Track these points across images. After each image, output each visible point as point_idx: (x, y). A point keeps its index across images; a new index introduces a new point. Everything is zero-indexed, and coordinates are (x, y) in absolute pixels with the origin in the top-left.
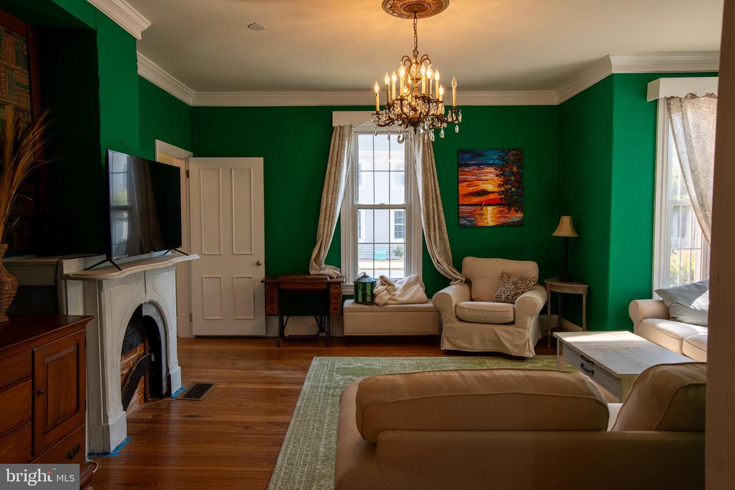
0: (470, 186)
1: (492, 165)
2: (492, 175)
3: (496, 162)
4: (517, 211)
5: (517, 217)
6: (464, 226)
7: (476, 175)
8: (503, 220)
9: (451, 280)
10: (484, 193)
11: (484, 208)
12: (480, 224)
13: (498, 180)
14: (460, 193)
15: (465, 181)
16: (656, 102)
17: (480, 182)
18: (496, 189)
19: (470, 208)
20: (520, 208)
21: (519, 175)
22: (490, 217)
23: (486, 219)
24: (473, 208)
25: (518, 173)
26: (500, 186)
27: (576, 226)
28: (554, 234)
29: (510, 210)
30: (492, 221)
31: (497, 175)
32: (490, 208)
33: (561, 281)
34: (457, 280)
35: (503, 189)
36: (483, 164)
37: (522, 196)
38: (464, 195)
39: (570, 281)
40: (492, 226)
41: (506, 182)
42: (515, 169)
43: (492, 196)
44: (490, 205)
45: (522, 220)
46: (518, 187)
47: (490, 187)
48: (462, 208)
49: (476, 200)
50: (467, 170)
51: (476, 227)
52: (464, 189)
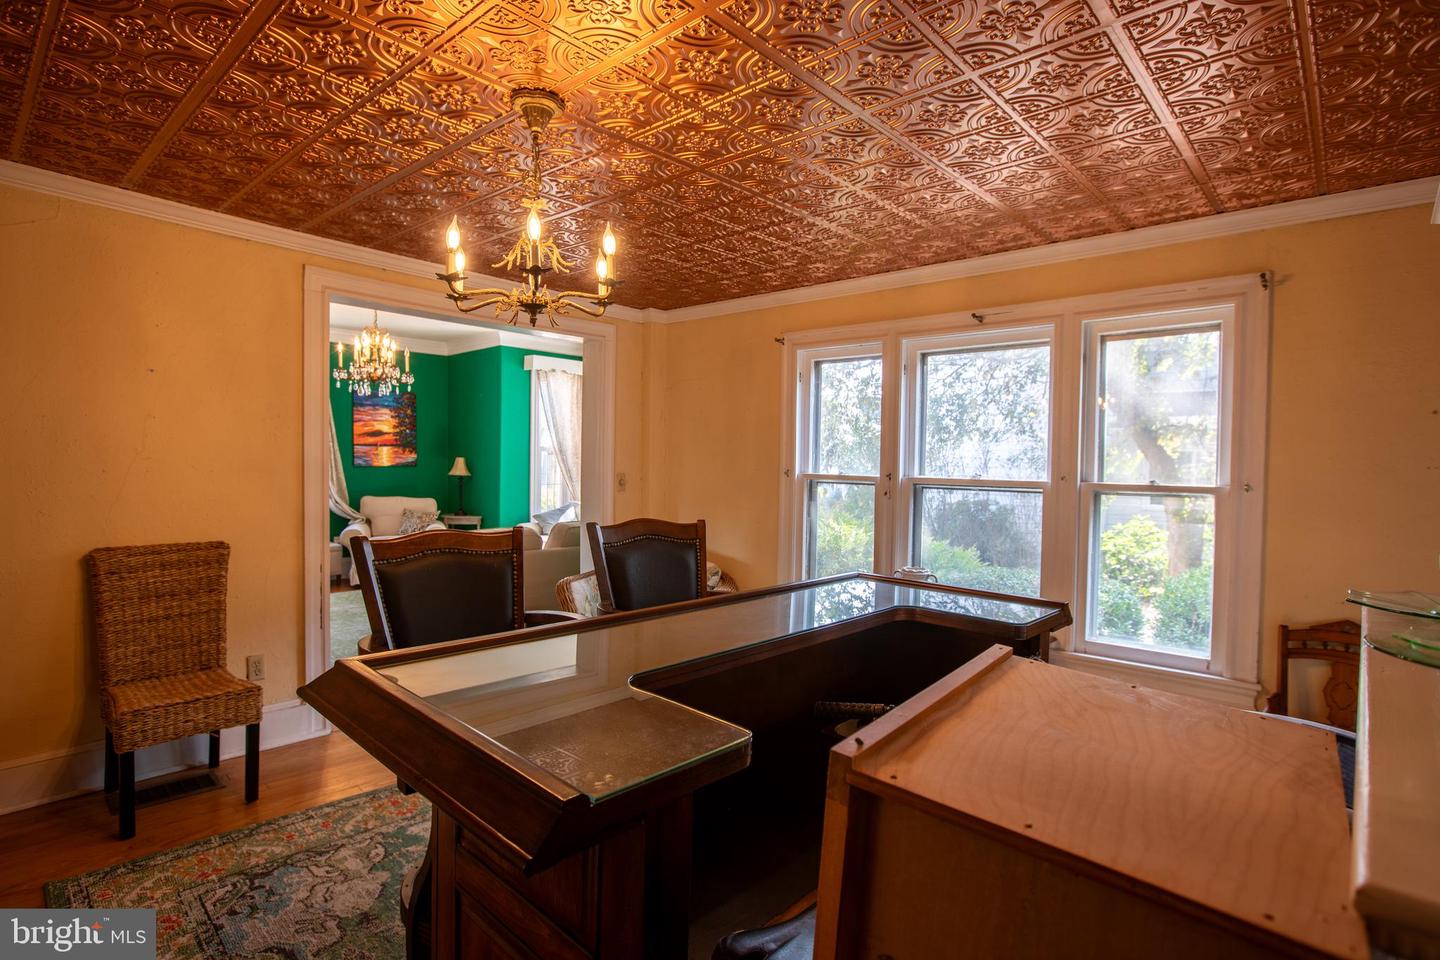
0: (365, 425)
1: (387, 407)
2: (387, 417)
3: (391, 404)
4: (411, 452)
5: (411, 457)
6: (360, 466)
7: (371, 415)
8: (398, 461)
9: (349, 520)
10: (379, 433)
11: (380, 448)
12: (376, 464)
13: (394, 422)
14: (355, 432)
15: (360, 421)
16: (530, 372)
17: (375, 423)
18: (392, 430)
19: (364, 447)
20: (414, 449)
21: (413, 417)
22: (385, 457)
23: (382, 459)
24: (368, 448)
25: (412, 416)
26: (395, 427)
27: (469, 466)
28: (451, 473)
29: (404, 452)
30: (388, 461)
31: (392, 417)
32: (385, 449)
33: (456, 514)
34: (356, 519)
35: (398, 430)
36: (378, 405)
37: (415, 437)
38: (360, 435)
39: (465, 514)
40: (388, 467)
41: (400, 424)
42: (409, 412)
43: (387, 437)
44: (385, 445)
45: (416, 460)
46: (411, 430)
47: (385, 428)
48: (357, 448)
49: (371, 440)
50: (362, 409)
51: (371, 467)
52: (358, 428)
